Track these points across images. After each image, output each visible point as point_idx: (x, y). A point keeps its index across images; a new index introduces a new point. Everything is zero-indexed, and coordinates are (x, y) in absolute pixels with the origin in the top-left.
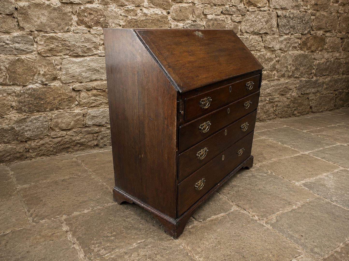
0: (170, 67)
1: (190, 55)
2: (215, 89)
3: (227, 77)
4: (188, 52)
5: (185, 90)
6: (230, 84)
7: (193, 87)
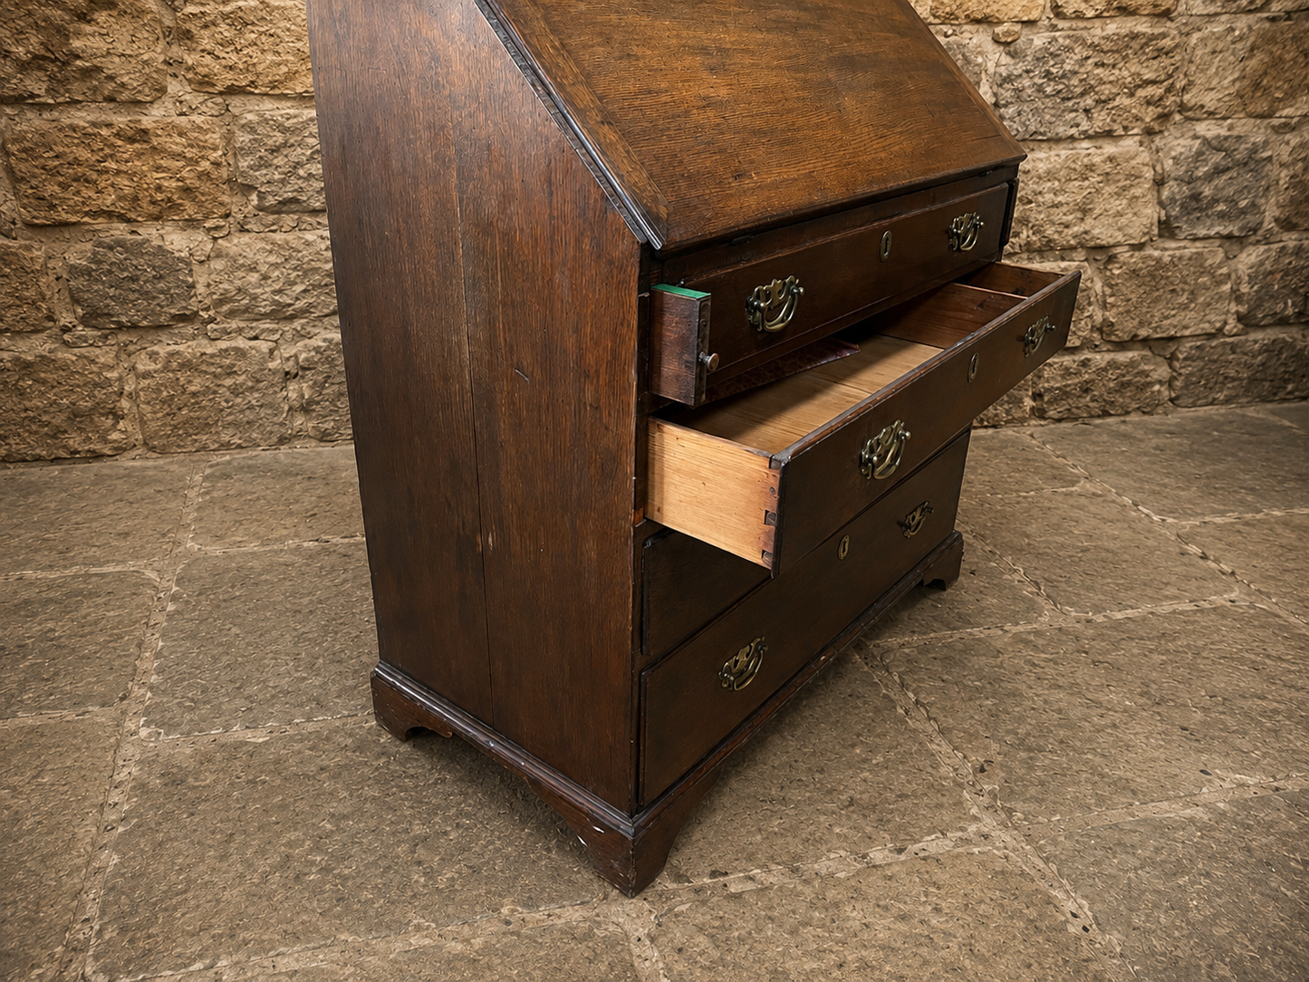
0: (608, 119)
1: (712, 70)
2: (820, 241)
3: (875, 188)
4: (704, 50)
5: (681, 234)
6: (885, 223)
7: (717, 226)
